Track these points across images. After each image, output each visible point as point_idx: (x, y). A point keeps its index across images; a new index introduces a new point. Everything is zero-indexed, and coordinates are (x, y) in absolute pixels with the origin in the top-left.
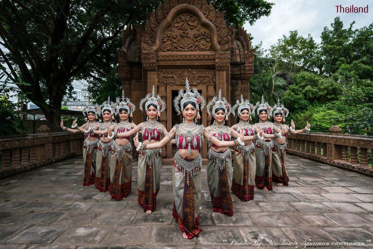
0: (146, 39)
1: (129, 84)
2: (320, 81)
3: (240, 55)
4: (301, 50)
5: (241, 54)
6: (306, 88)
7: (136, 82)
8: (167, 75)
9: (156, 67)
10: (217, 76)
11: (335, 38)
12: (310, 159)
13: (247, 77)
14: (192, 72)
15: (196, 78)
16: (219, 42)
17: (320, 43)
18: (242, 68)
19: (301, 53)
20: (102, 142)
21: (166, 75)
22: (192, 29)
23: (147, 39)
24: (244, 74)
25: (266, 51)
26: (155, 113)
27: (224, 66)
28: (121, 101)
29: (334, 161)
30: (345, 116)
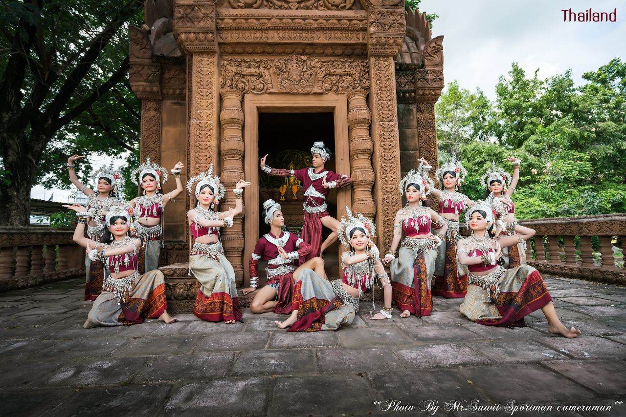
1: (155, 110)
3: (411, 53)
4: (467, 110)
5: (413, 50)
6: (486, 166)
7: (175, 104)
9: (216, 43)
10: (373, 71)
12: (582, 277)
14: (309, 62)
15: (320, 75)
17: (495, 100)
18: (419, 76)
21: (244, 69)
27: (389, 45)
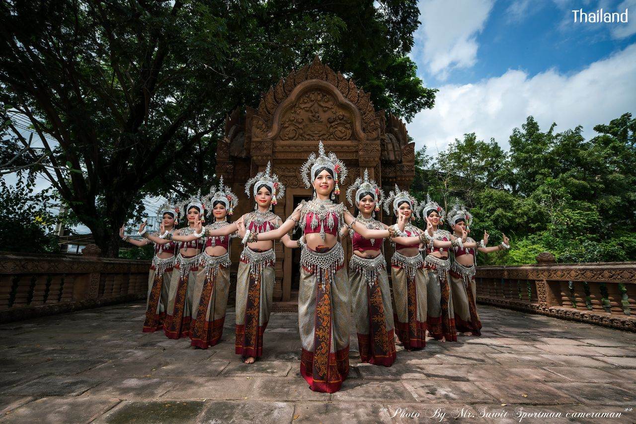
2: (516, 203)
3: (395, 151)
4: (482, 159)
5: (396, 149)
6: (497, 213)
8: (287, 173)
11: (529, 145)
13: (406, 180)
16: (364, 130)
17: (509, 150)
18: (398, 168)
19: (483, 163)
20: (182, 255)
22: (325, 111)
23: (260, 122)
24: (401, 176)
25: (432, 158)
26: (267, 198)
27: (371, 161)
28: (218, 190)
29: (550, 308)
30: (558, 254)
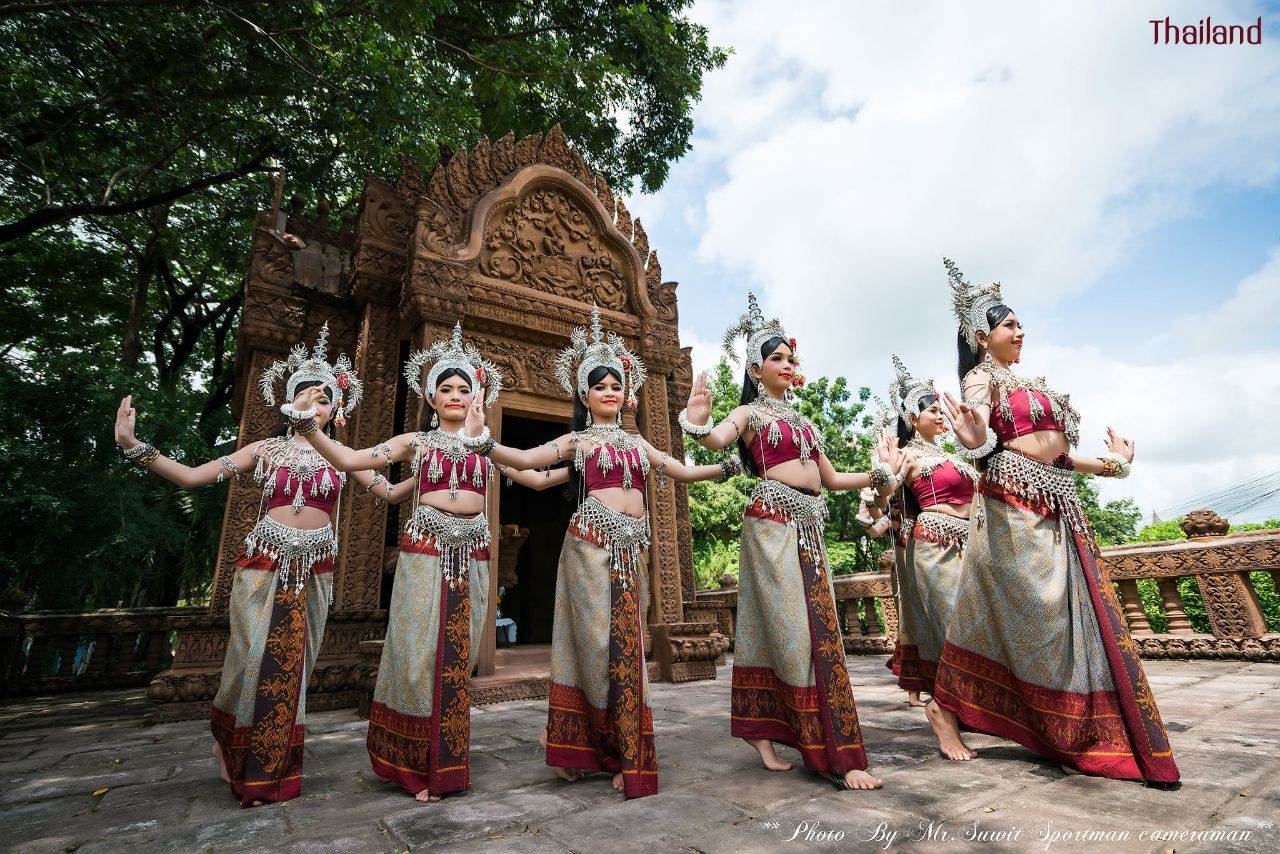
0: (436, 219)
16: (650, 297)
22: (574, 241)
